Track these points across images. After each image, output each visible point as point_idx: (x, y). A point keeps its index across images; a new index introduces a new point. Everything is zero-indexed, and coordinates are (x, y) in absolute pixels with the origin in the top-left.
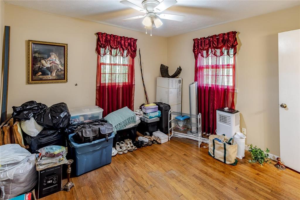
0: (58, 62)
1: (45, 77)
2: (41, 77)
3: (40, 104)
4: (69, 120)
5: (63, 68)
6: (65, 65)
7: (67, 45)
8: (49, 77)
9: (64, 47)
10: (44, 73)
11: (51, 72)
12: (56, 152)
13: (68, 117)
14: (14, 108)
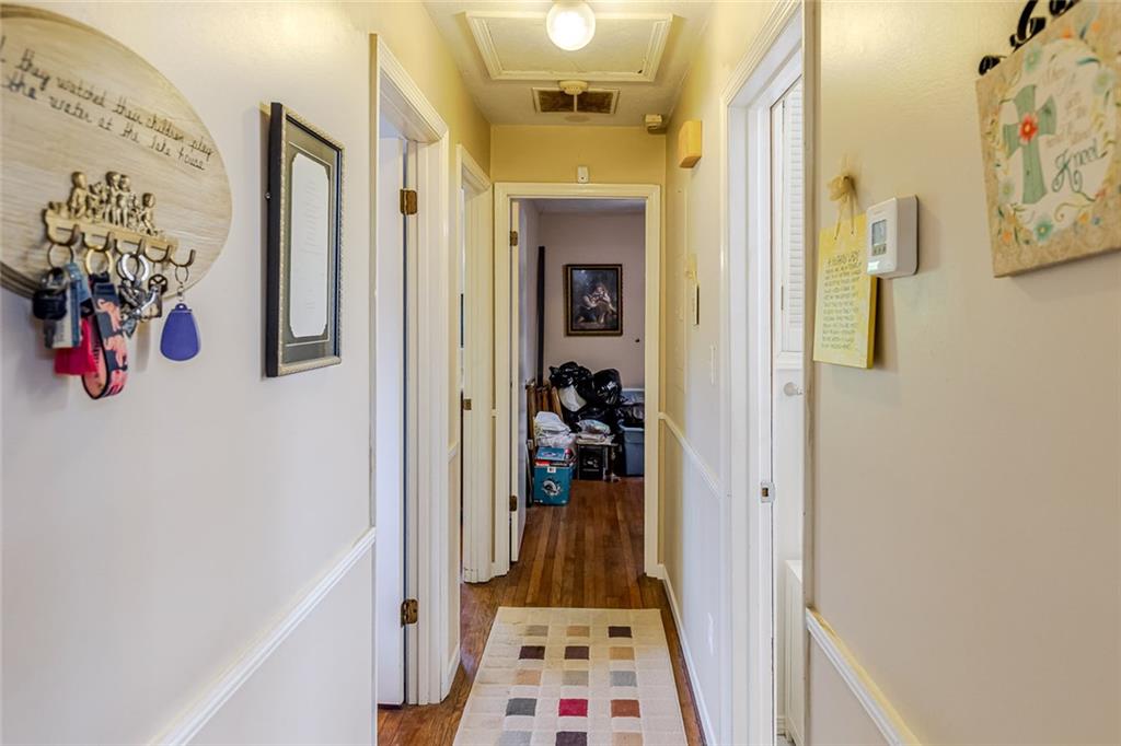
0: (607, 298)
1: (588, 325)
2: (583, 324)
3: (582, 368)
4: (619, 396)
5: (615, 310)
6: (618, 303)
7: (621, 265)
8: (595, 325)
9: (617, 270)
10: (588, 319)
11: (598, 317)
12: (598, 428)
13: (618, 390)
14: (552, 369)
